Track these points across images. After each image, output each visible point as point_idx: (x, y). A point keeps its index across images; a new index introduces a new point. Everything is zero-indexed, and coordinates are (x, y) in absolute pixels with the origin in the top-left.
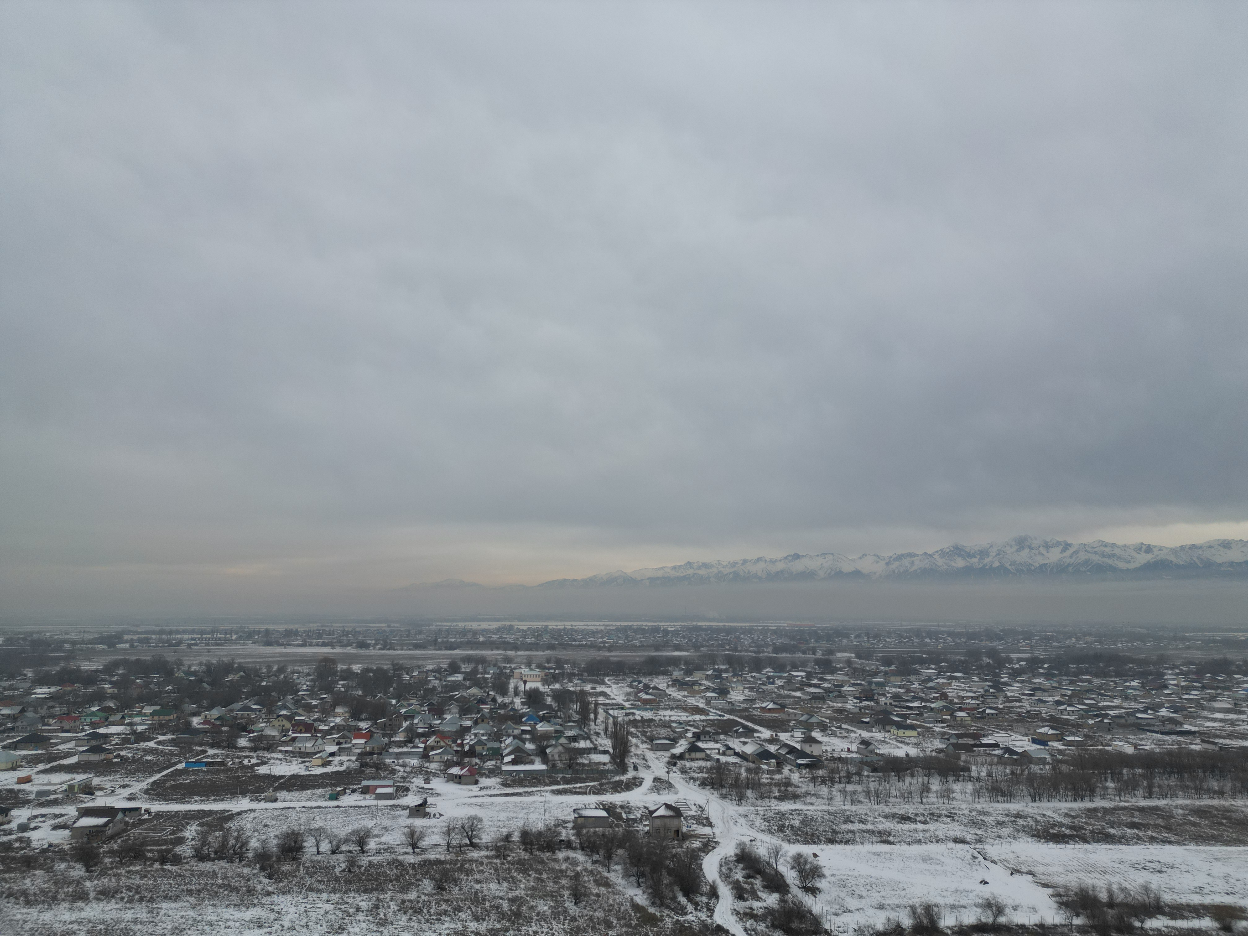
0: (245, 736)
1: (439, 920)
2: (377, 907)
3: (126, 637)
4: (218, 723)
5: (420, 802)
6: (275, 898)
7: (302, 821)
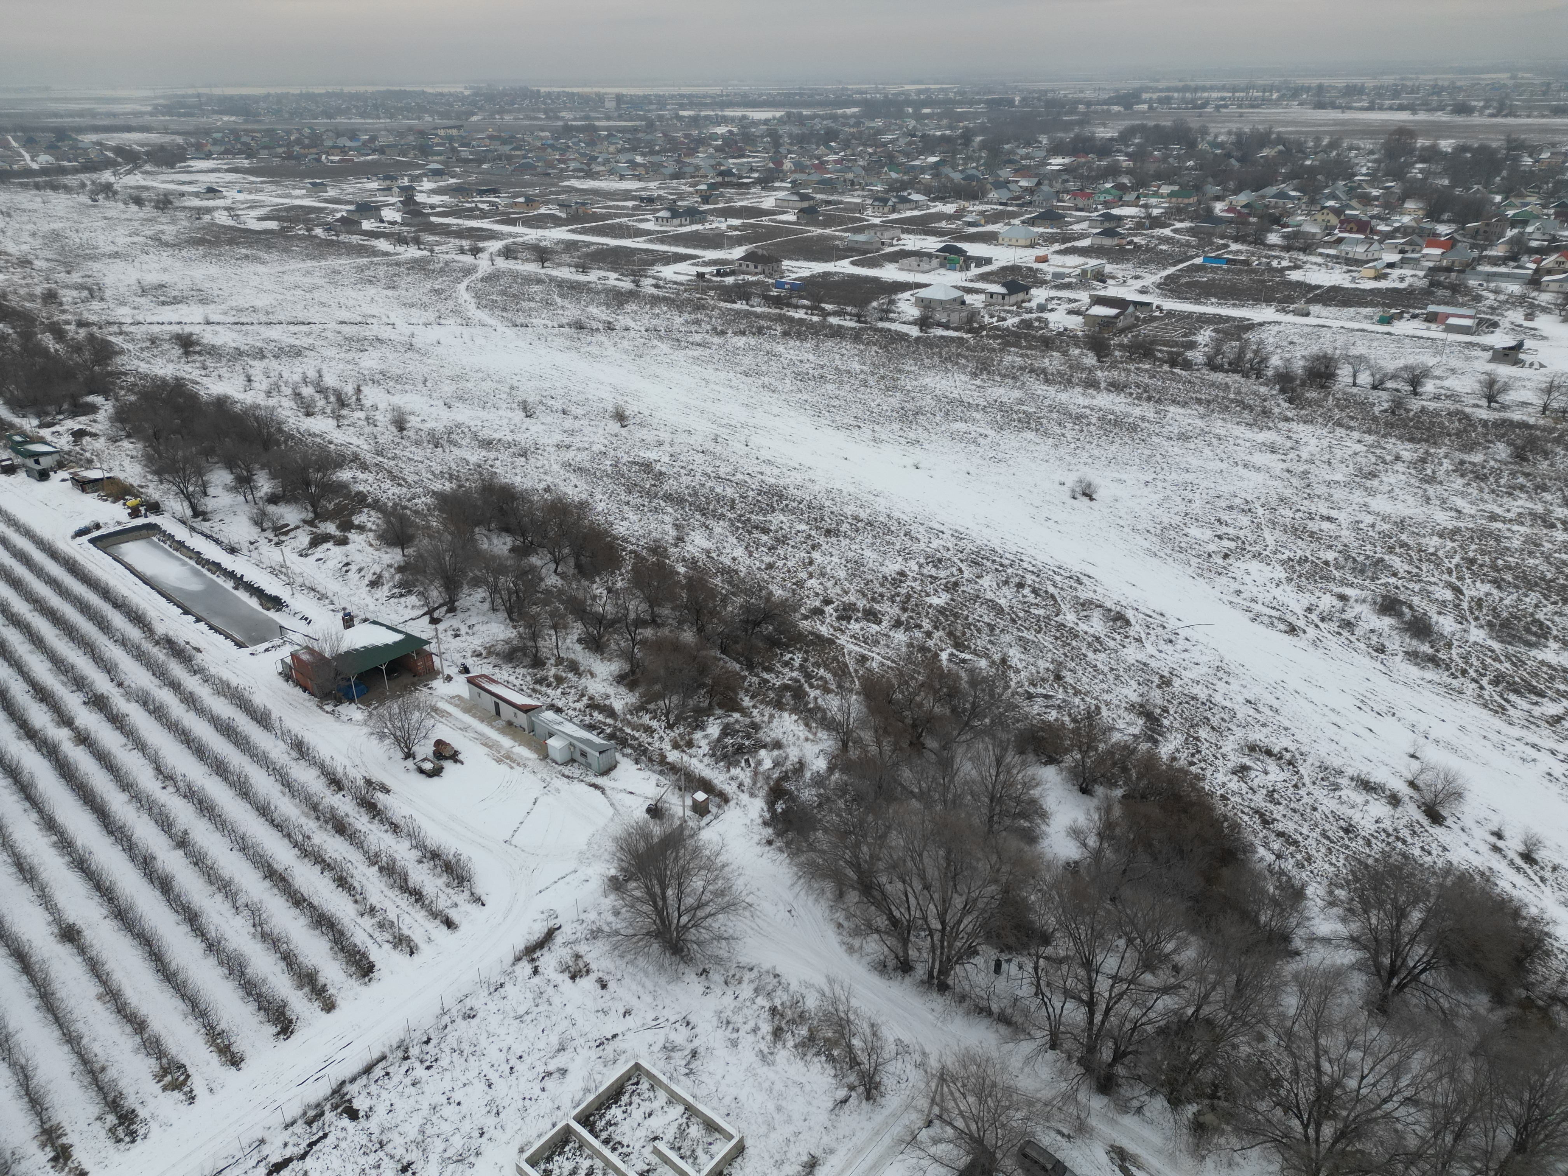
0: (1277, 231)
1: (1510, 494)
2: (1424, 461)
3: (1145, 96)
4: (1246, 211)
5: (1512, 343)
6: (1294, 426)
7: (1338, 344)
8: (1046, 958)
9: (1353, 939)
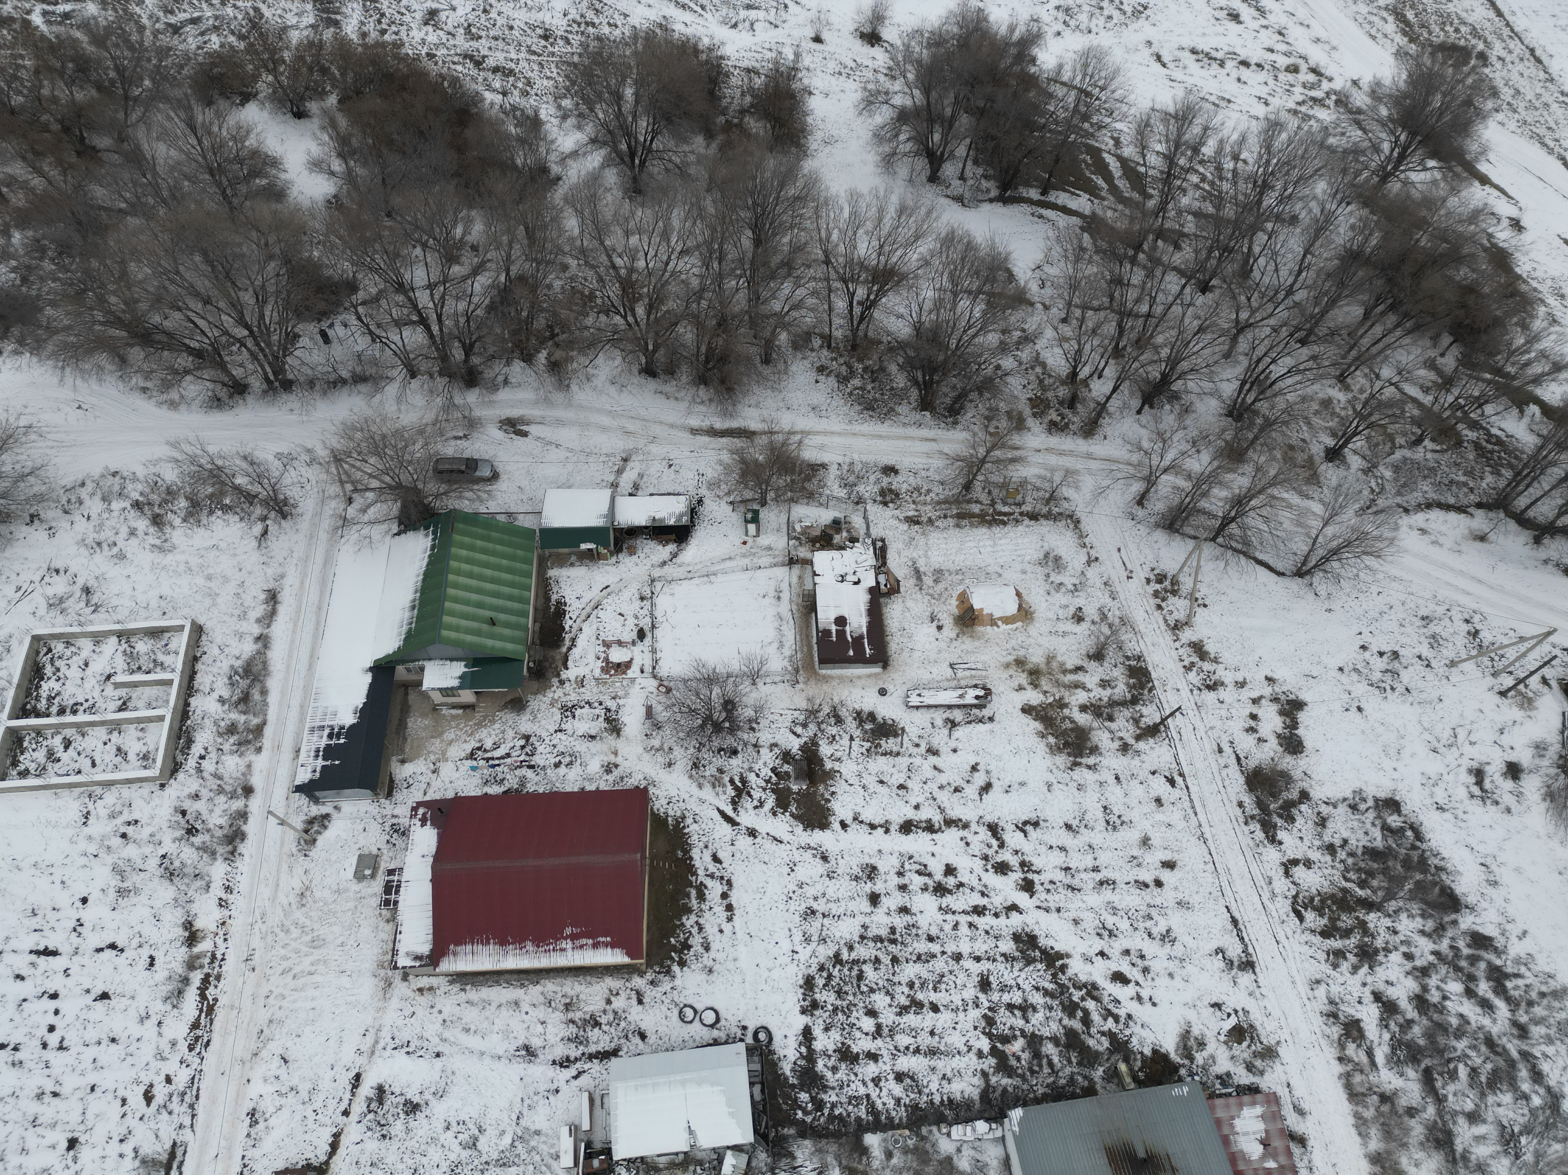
8: (364, 303)
9: (593, 141)
